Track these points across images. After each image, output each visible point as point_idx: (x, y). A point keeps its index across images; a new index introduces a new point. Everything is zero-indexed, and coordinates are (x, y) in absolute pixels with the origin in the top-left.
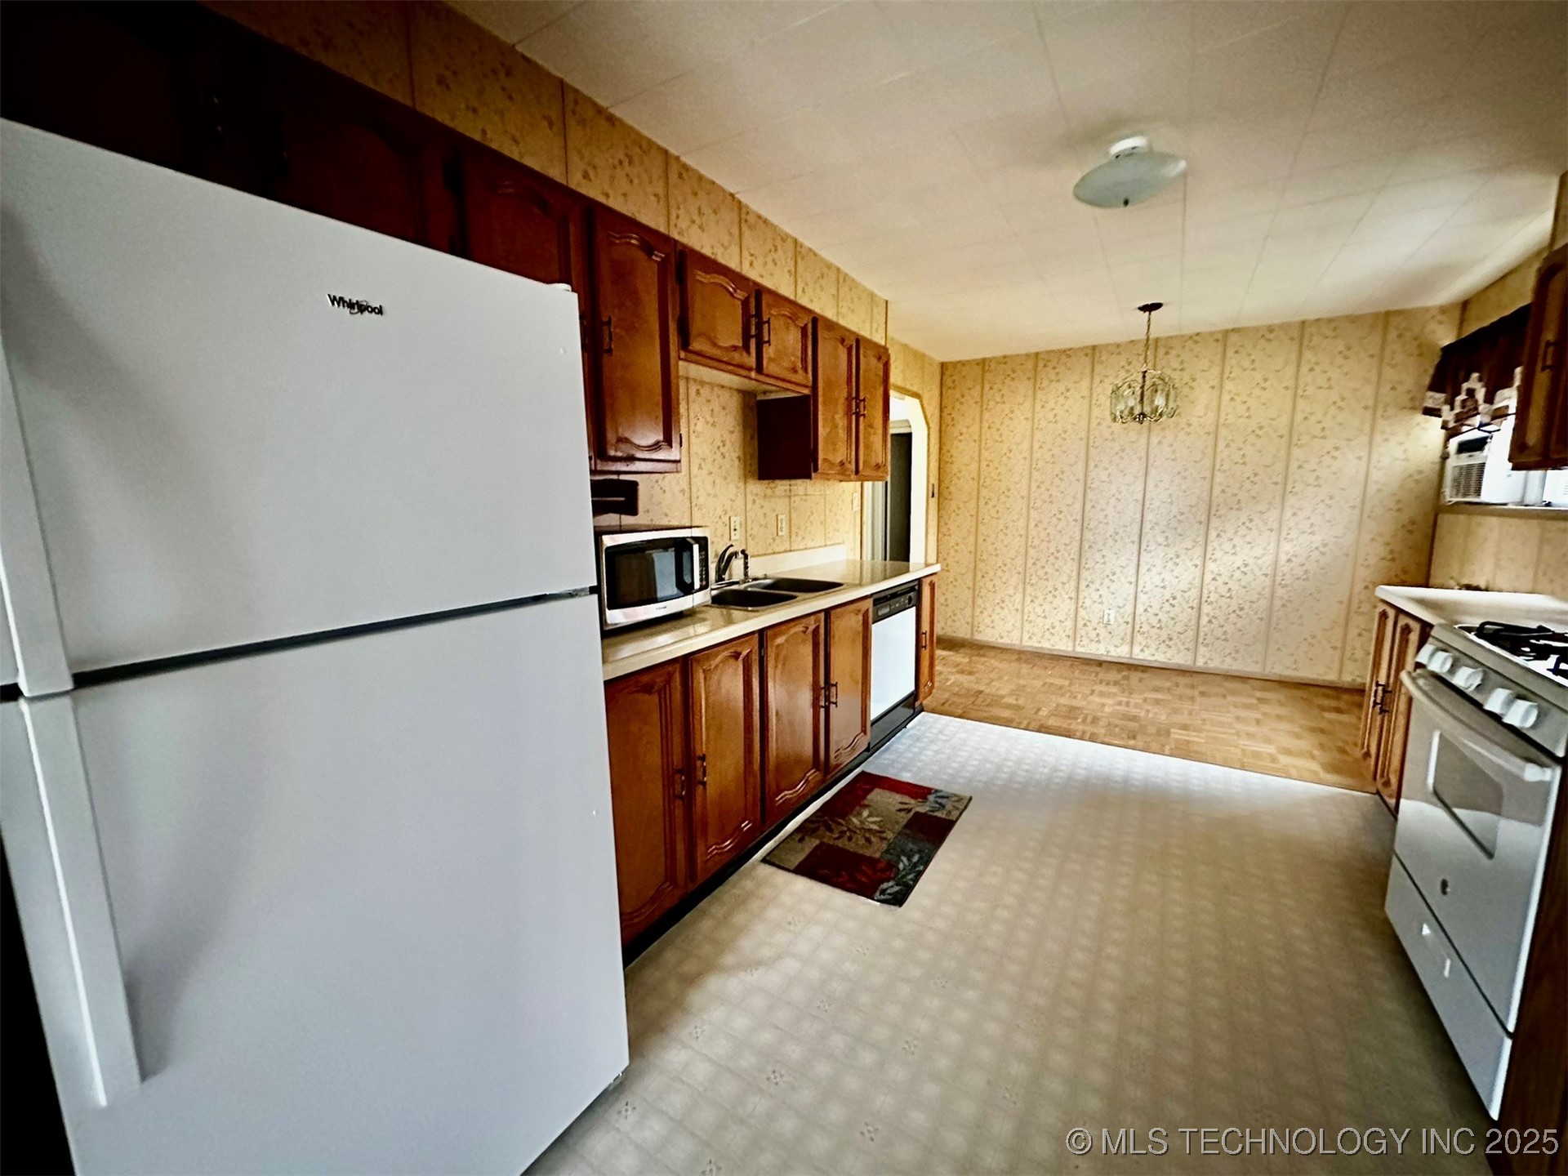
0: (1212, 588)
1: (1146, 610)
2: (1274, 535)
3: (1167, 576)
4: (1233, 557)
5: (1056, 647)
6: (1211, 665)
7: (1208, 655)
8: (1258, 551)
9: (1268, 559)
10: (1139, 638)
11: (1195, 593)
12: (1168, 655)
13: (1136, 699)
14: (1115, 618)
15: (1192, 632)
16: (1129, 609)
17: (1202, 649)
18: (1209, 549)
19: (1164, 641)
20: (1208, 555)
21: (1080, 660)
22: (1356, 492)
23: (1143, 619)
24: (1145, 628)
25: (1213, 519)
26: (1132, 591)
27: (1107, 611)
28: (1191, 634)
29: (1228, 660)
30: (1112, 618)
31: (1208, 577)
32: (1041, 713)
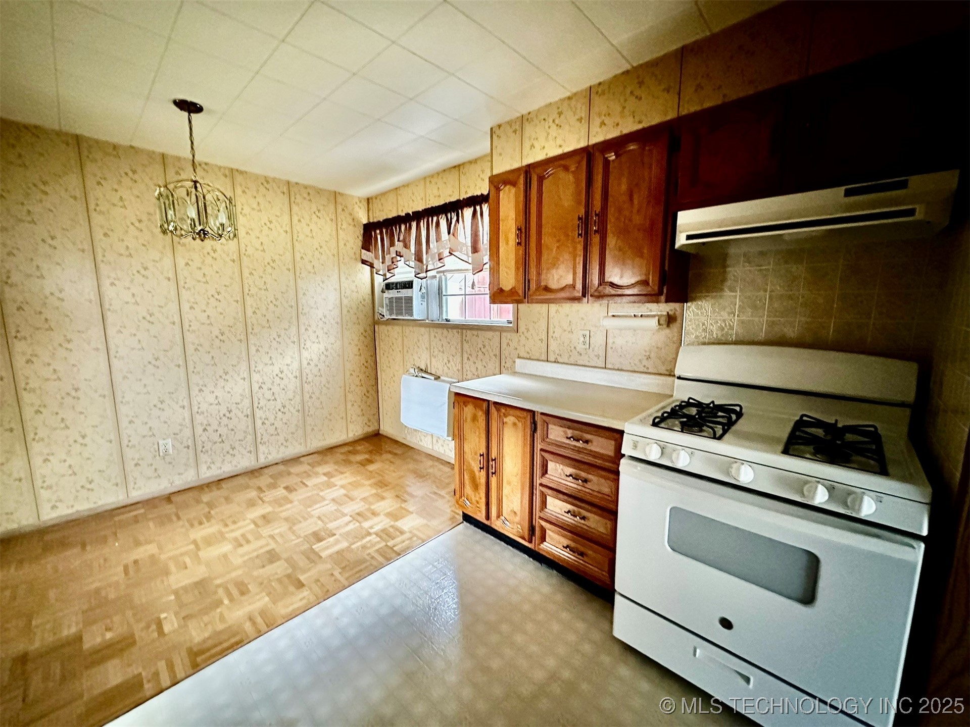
0: (260, 396)
1: (205, 430)
2: (296, 346)
3: (219, 392)
4: (271, 367)
5: (100, 503)
6: (270, 457)
7: (266, 451)
8: (288, 360)
9: (295, 365)
10: (203, 457)
11: (247, 402)
12: (234, 463)
13: (246, 526)
14: (173, 446)
15: (251, 437)
16: (187, 432)
17: (262, 448)
18: (252, 363)
19: (228, 452)
20: (253, 368)
21: (140, 505)
22: (337, 312)
23: (204, 438)
24: (208, 446)
25: (251, 337)
26: (187, 414)
27: (161, 442)
28: (250, 438)
29: (282, 449)
30: (170, 447)
31: (255, 387)
32: (167, 628)
